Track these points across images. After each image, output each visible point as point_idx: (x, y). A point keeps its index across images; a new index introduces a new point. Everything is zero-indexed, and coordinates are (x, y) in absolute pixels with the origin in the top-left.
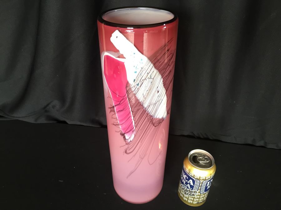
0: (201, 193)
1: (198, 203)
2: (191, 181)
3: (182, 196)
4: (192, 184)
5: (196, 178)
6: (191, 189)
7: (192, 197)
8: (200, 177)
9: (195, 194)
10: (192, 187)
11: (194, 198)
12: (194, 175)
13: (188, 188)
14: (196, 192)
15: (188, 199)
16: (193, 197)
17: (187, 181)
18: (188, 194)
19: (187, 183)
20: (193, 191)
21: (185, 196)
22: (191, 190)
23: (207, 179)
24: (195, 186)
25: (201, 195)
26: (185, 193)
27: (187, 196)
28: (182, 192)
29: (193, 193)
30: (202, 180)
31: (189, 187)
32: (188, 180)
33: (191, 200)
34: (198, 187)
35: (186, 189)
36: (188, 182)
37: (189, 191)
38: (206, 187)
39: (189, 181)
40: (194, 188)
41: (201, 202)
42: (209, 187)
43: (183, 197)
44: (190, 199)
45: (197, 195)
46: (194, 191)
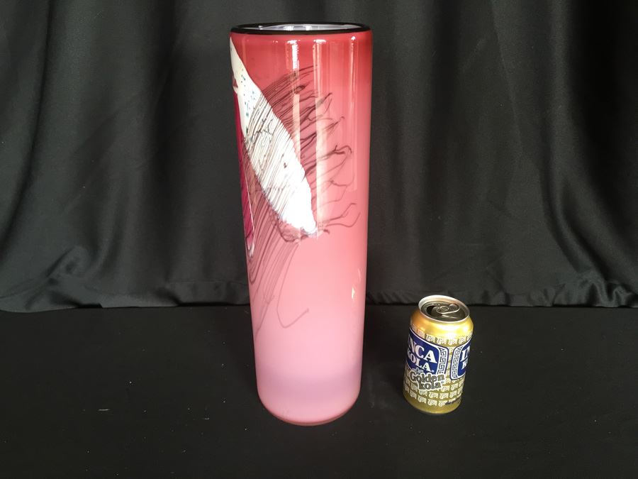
0: (452, 378)
1: (448, 404)
2: (431, 353)
3: (415, 396)
4: (433, 360)
5: (439, 343)
6: (433, 373)
7: (436, 391)
8: (448, 341)
9: (440, 382)
10: (433, 366)
11: (439, 392)
12: (436, 339)
13: (426, 372)
14: (443, 379)
15: (428, 398)
16: (438, 389)
17: (422, 357)
18: (428, 386)
19: (422, 362)
20: (436, 375)
21: (421, 394)
22: (432, 375)
23: (460, 343)
24: (439, 362)
25: (452, 383)
26: (421, 385)
27: (425, 391)
28: (413, 387)
29: (437, 382)
30: (453, 345)
31: (428, 369)
32: (425, 354)
33: (435, 399)
34: (445, 365)
35: (423, 375)
36: (425, 359)
37: (428, 379)
38: (461, 364)
39: (427, 356)
40: (438, 369)
41: (453, 402)
42: (465, 364)
43: (417, 397)
44: (432, 397)
45: (445, 383)
46: (439, 374)
